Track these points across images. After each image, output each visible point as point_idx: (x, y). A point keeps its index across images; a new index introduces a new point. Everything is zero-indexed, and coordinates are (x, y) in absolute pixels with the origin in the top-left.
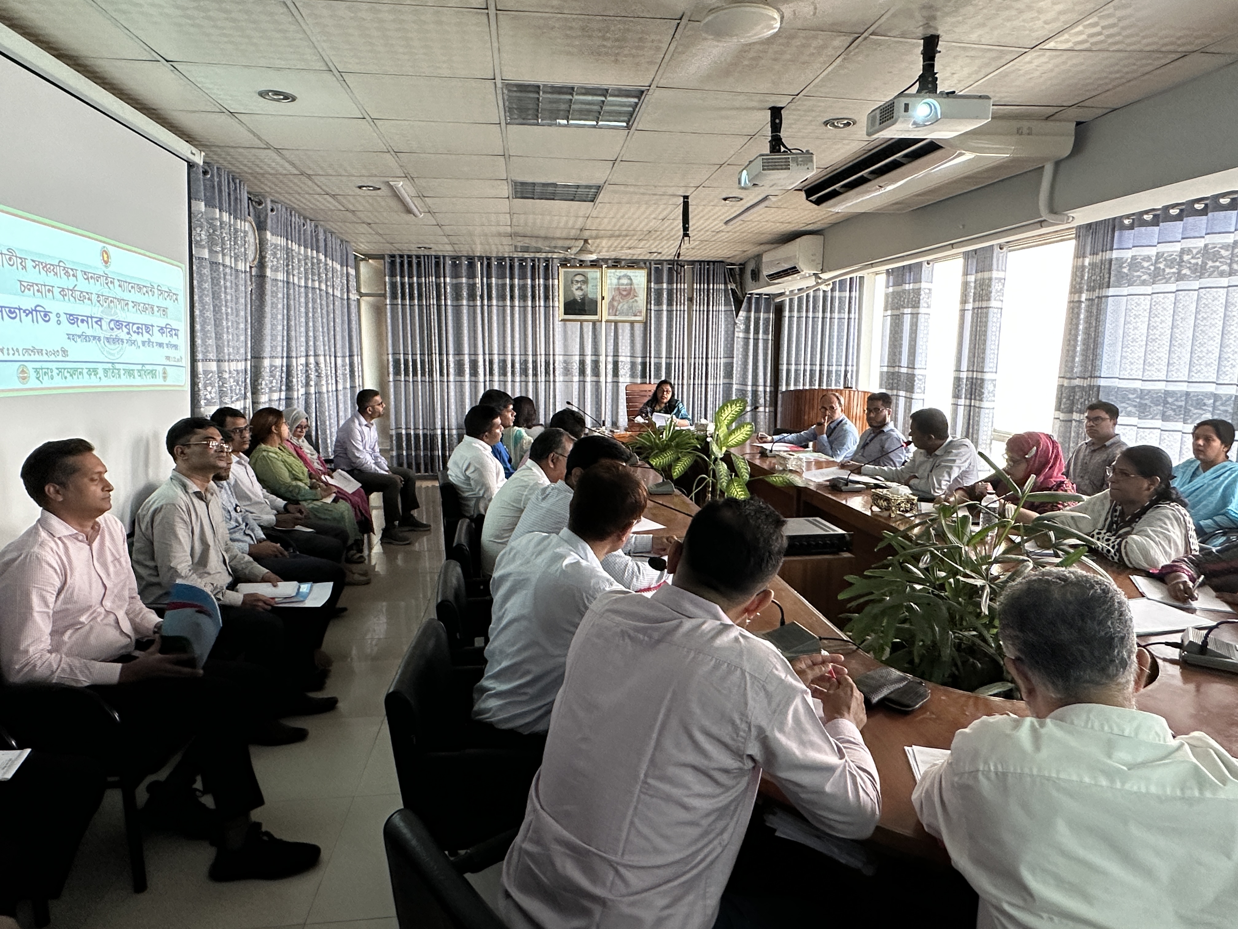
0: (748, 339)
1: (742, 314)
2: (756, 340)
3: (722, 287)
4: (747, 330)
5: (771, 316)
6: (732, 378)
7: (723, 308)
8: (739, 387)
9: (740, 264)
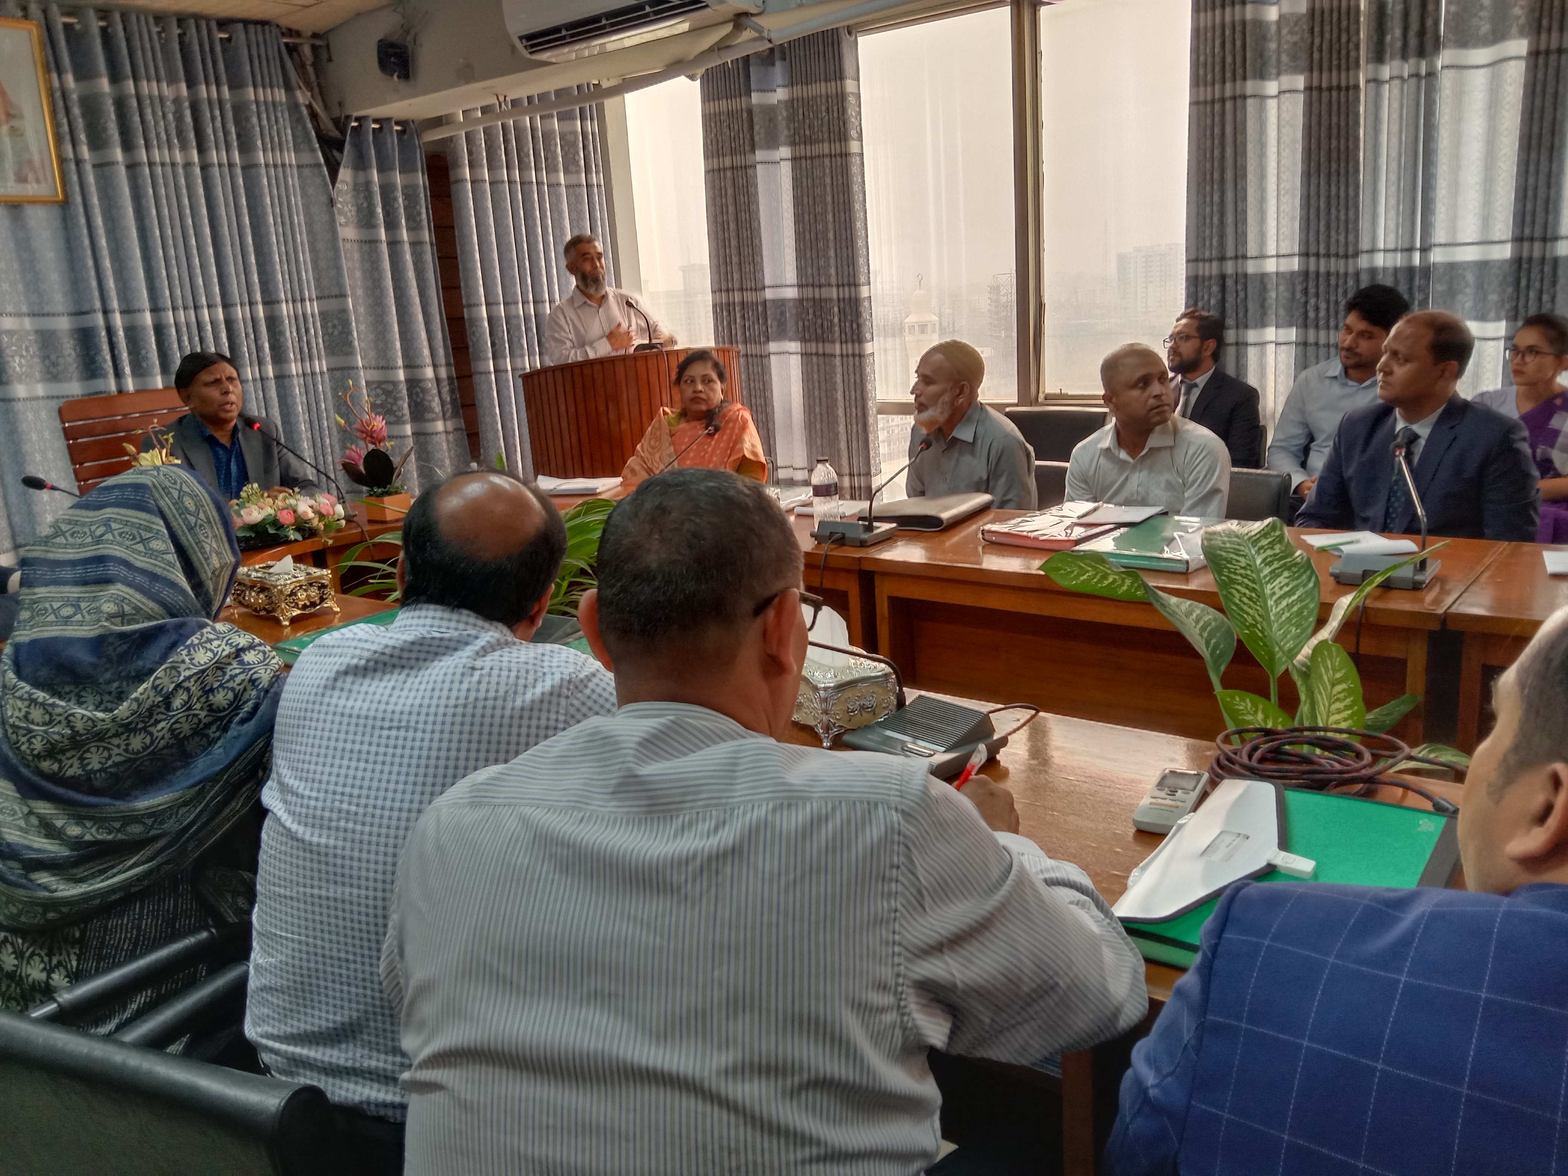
0: (374, 242)
1: (345, 174)
2: (394, 244)
3: (280, 95)
4: (366, 220)
5: (421, 179)
6: (351, 353)
7: (291, 158)
8: (374, 375)
9: (315, 36)
